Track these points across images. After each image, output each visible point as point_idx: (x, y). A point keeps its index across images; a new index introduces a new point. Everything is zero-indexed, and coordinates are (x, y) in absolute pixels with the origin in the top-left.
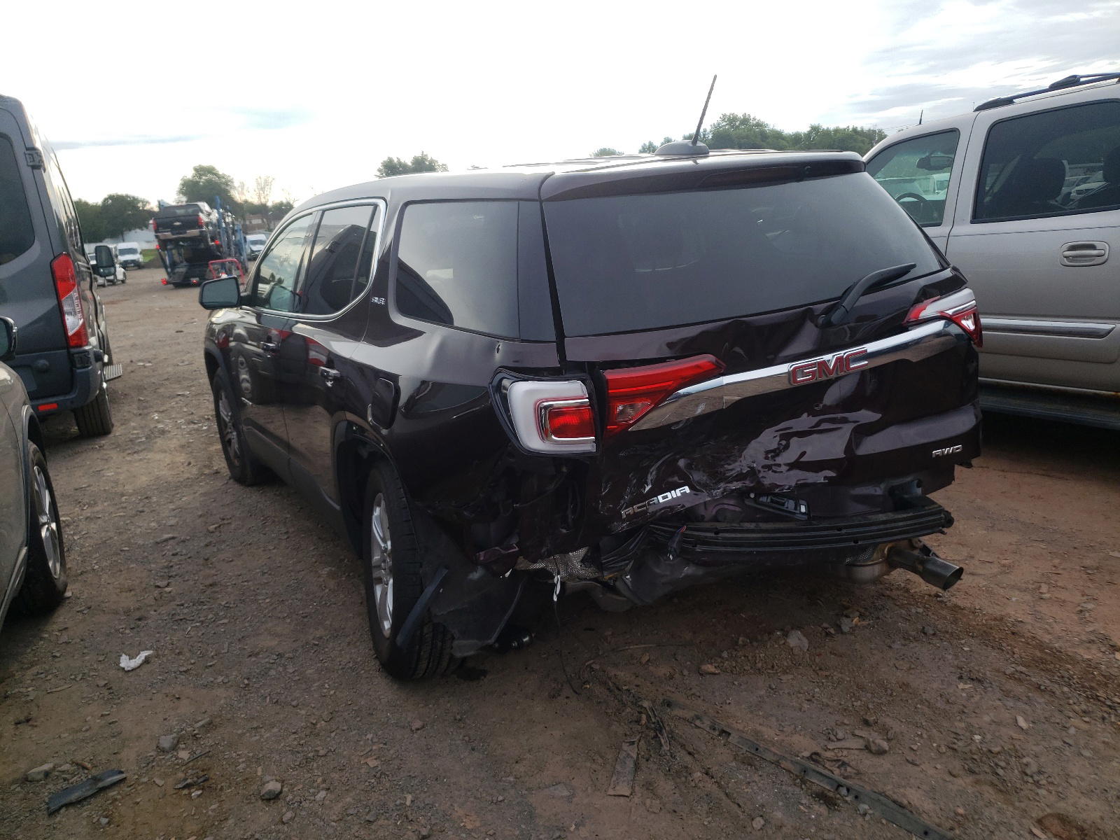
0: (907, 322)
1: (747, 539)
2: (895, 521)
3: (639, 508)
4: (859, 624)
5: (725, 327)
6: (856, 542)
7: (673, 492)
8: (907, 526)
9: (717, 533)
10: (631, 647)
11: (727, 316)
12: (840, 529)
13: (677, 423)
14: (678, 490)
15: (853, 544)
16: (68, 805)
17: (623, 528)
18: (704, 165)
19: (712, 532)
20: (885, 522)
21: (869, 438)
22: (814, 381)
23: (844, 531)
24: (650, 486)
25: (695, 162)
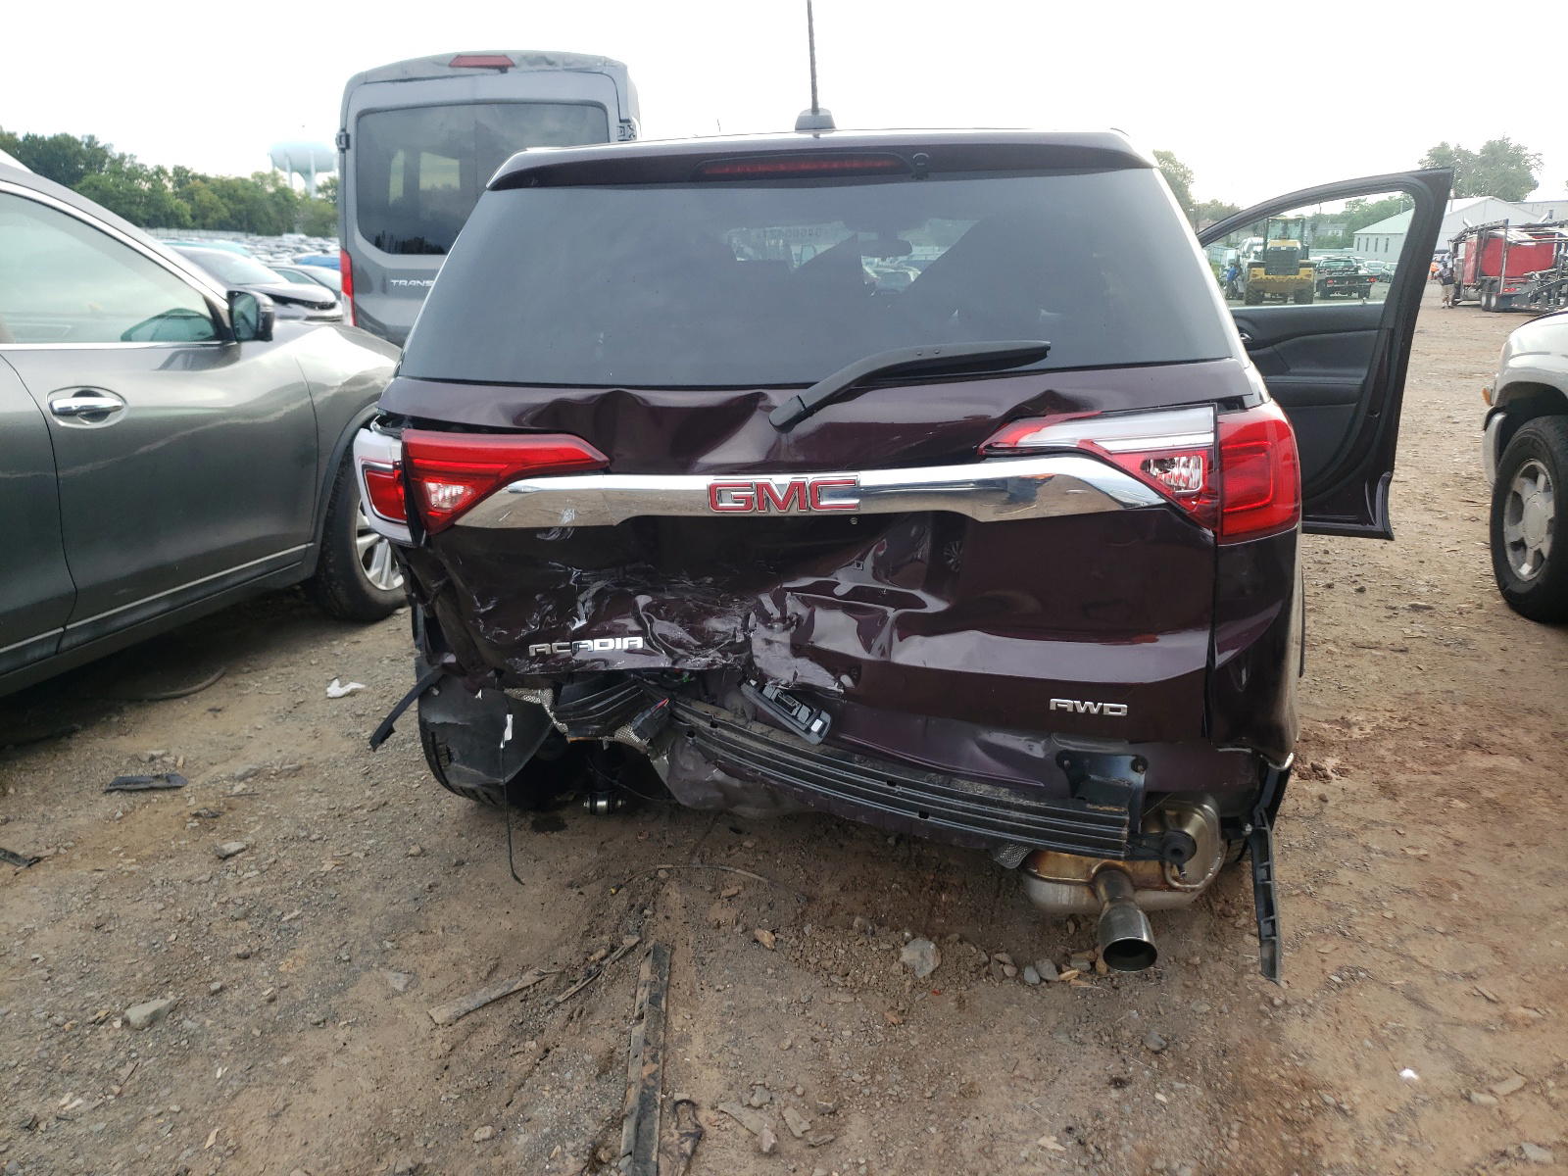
0: (989, 446)
1: (749, 748)
2: (1008, 806)
3: (559, 648)
4: (1073, 981)
5: (604, 397)
6: (924, 814)
7: (619, 640)
8: (1027, 822)
9: (714, 725)
10: (738, 871)
11: (610, 383)
12: (892, 783)
13: (547, 530)
14: (626, 640)
15: (916, 816)
16: (122, 790)
17: (535, 669)
18: (828, 141)
19: (707, 721)
20: (981, 800)
21: (917, 639)
22: (748, 513)
23: (898, 789)
24: (584, 622)
25: (817, 137)
